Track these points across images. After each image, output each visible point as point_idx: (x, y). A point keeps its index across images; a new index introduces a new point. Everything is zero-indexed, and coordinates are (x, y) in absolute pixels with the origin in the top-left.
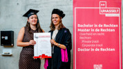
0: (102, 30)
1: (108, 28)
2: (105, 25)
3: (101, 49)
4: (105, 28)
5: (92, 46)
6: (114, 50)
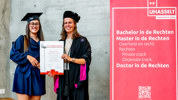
0: (150, 38)
1: (160, 35)
2: (155, 32)
3: (150, 65)
4: (156, 36)
5: (137, 60)
6: (168, 66)
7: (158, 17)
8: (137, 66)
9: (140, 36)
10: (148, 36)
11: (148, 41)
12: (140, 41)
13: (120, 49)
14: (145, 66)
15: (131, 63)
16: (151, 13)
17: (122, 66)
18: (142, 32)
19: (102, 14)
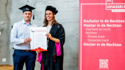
0: (108, 25)
1: (115, 23)
2: (111, 21)
3: (107, 44)
4: (112, 23)
5: (98, 40)
6: (120, 45)
7: (113, 11)
8: (98, 45)
9: (101, 24)
10: (106, 24)
11: (106, 27)
12: (101, 27)
13: (86, 33)
14: (104, 45)
15: (94, 43)
16: (108, 7)
17: (87, 45)
18: (102, 21)
19: (74, 7)
